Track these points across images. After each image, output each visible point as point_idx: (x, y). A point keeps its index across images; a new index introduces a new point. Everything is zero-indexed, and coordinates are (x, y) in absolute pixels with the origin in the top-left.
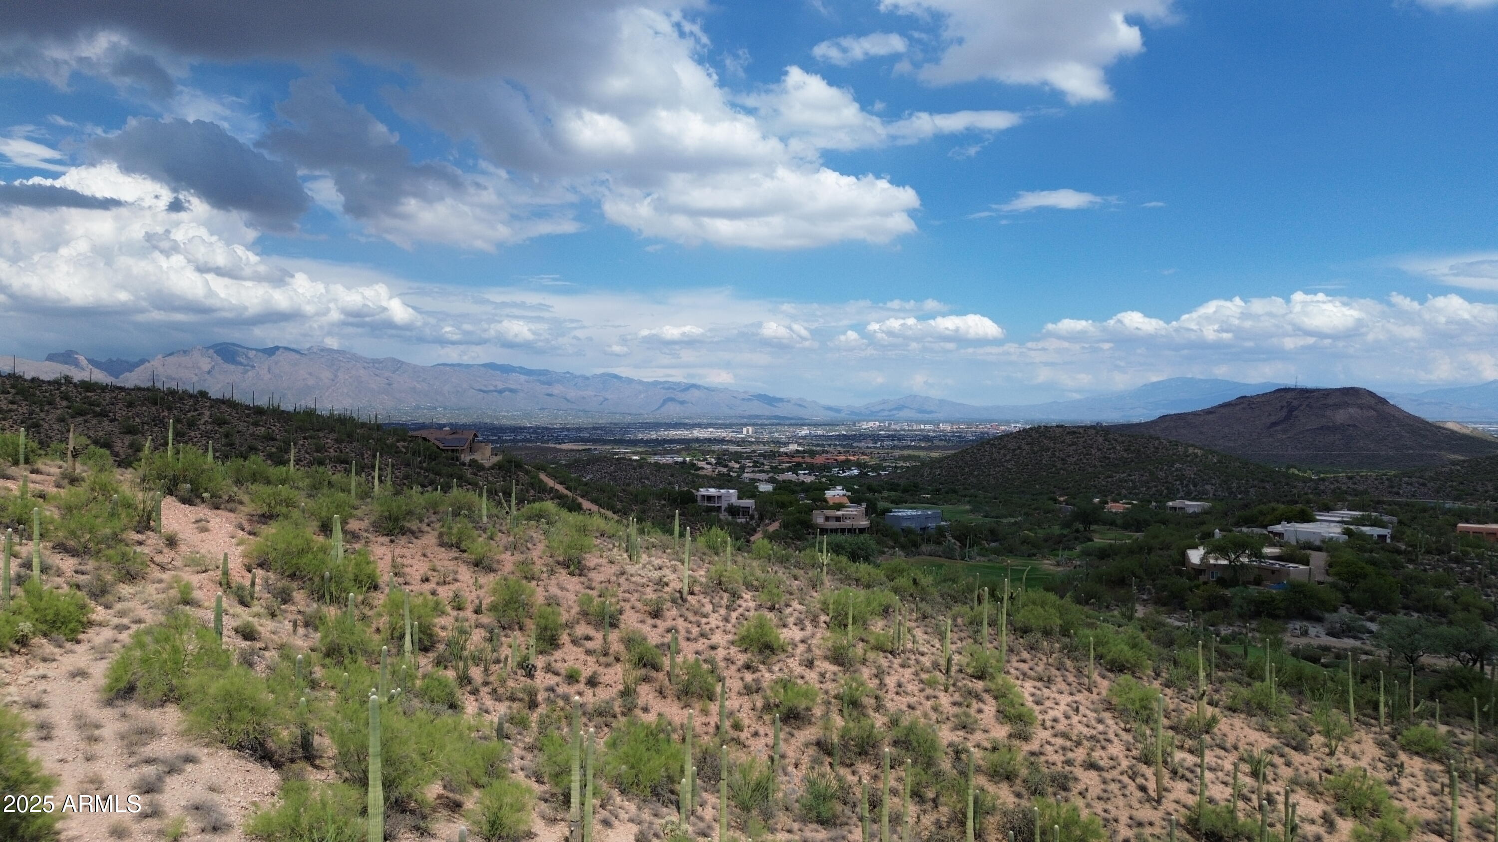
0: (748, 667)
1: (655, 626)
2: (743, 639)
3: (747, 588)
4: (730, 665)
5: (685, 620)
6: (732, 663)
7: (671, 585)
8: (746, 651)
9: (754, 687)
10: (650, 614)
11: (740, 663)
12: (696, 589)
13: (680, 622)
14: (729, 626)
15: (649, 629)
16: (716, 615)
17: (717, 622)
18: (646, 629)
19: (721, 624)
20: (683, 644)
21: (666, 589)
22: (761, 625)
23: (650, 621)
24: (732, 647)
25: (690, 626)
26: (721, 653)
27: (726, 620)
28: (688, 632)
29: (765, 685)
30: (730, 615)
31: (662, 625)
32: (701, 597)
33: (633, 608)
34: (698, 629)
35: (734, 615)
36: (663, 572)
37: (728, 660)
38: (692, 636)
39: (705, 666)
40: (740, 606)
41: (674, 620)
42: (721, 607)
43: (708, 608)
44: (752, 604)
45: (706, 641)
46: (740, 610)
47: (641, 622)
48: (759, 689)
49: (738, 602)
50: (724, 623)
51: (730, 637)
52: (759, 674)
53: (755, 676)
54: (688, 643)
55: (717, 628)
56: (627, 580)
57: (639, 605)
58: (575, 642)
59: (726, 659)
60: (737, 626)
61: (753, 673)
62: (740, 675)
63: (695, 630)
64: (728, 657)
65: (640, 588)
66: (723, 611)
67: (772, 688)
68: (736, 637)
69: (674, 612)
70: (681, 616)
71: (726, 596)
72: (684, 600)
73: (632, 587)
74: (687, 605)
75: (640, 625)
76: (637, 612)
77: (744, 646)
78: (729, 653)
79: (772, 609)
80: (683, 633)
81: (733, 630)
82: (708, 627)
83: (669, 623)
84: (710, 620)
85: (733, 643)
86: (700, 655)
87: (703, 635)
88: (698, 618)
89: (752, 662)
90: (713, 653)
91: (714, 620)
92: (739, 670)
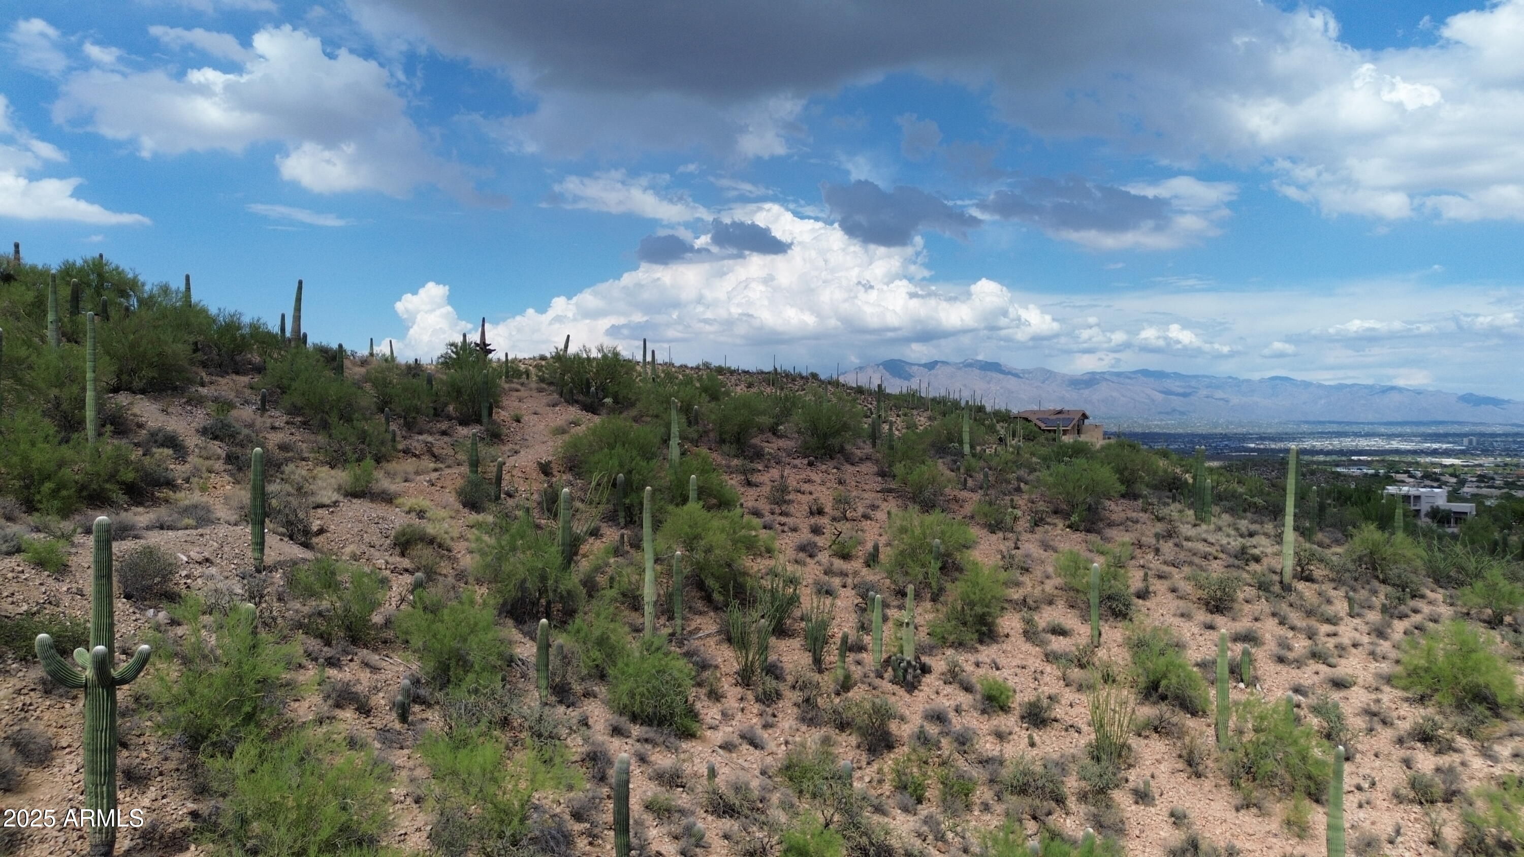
0: (1425, 737)
1: (1211, 627)
2: (1414, 673)
3: (1437, 581)
4: (1379, 727)
5: (1282, 623)
6: (1384, 722)
7: (1265, 561)
8: (1422, 700)
9: (1439, 786)
10: (1207, 604)
11: (1404, 726)
12: (1318, 572)
13: (1269, 629)
14: (1385, 646)
15: (1196, 630)
16: (1357, 621)
17: (1357, 635)
18: (1188, 631)
19: (1365, 639)
20: (1265, 667)
21: (1254, 567)
22: (1466, 650)
23: (1202, 616)
24: (1387, 689)
25: (1290, 634)
26: (1358, 697)
27: (1380, 633)
28: (1284, 644)
29: (1470, 786)
30: (1389, 625)
31: (1225, 626)
32: (1328, 588)
33: (1174, 590)
34: (1307, 643)
35: (1399, 626)
36: (1254, 541)
37: (1375, 714)
38: (1291, 656)
39: (1315, 722)
40: (1416, 611)
41: (1256, 620)
42: (1370, 607)
43: (1340, 607)
44: (1445, 611)
45: (1322, 668)
46: (1417, 618)
47: (1182, 615)
48: (1454, 793)
49: (1413, 603)
50: (1373, 638)
51: (1385, 667)
52: (1456, 758)
53: (1445, 760)
54: (1280, 667)
55: (1355, 645)
56: (1176, 545)
57: (1186, 587)
58: (1030, 634)
59: (1370, 714)
60: (1405, 646)
61: (1439, 752)
62: (1403, 753)
63: (1300, 645)
64: (1374, 708)
65: (1197, 560)
66: (1374, 616)
67: (1491, 798)
68: (1399, 669)
69: (1263, 606)
70: (1274, 615)
71: (1383, 589)
72: (1287, 588)
73: (1182, 556)
74: (1293, 598)
75: (1177, 621)
76: (1178, 597)
77: (1419, 690)
78: (1378, 701)
79: (1494, 622)
80: (1271, 646)
81: (1393, 654)
82: (1331, 642)
83: (1244, 625)
84: (1341, 629)
85: (1389, 680)
86: (1304, 694)
87: (1315, 655)
88: (1313, 622)
89: (1436, 726)
90: (1336, 696)
91: (1348, 631)
92: (1400, 741)
